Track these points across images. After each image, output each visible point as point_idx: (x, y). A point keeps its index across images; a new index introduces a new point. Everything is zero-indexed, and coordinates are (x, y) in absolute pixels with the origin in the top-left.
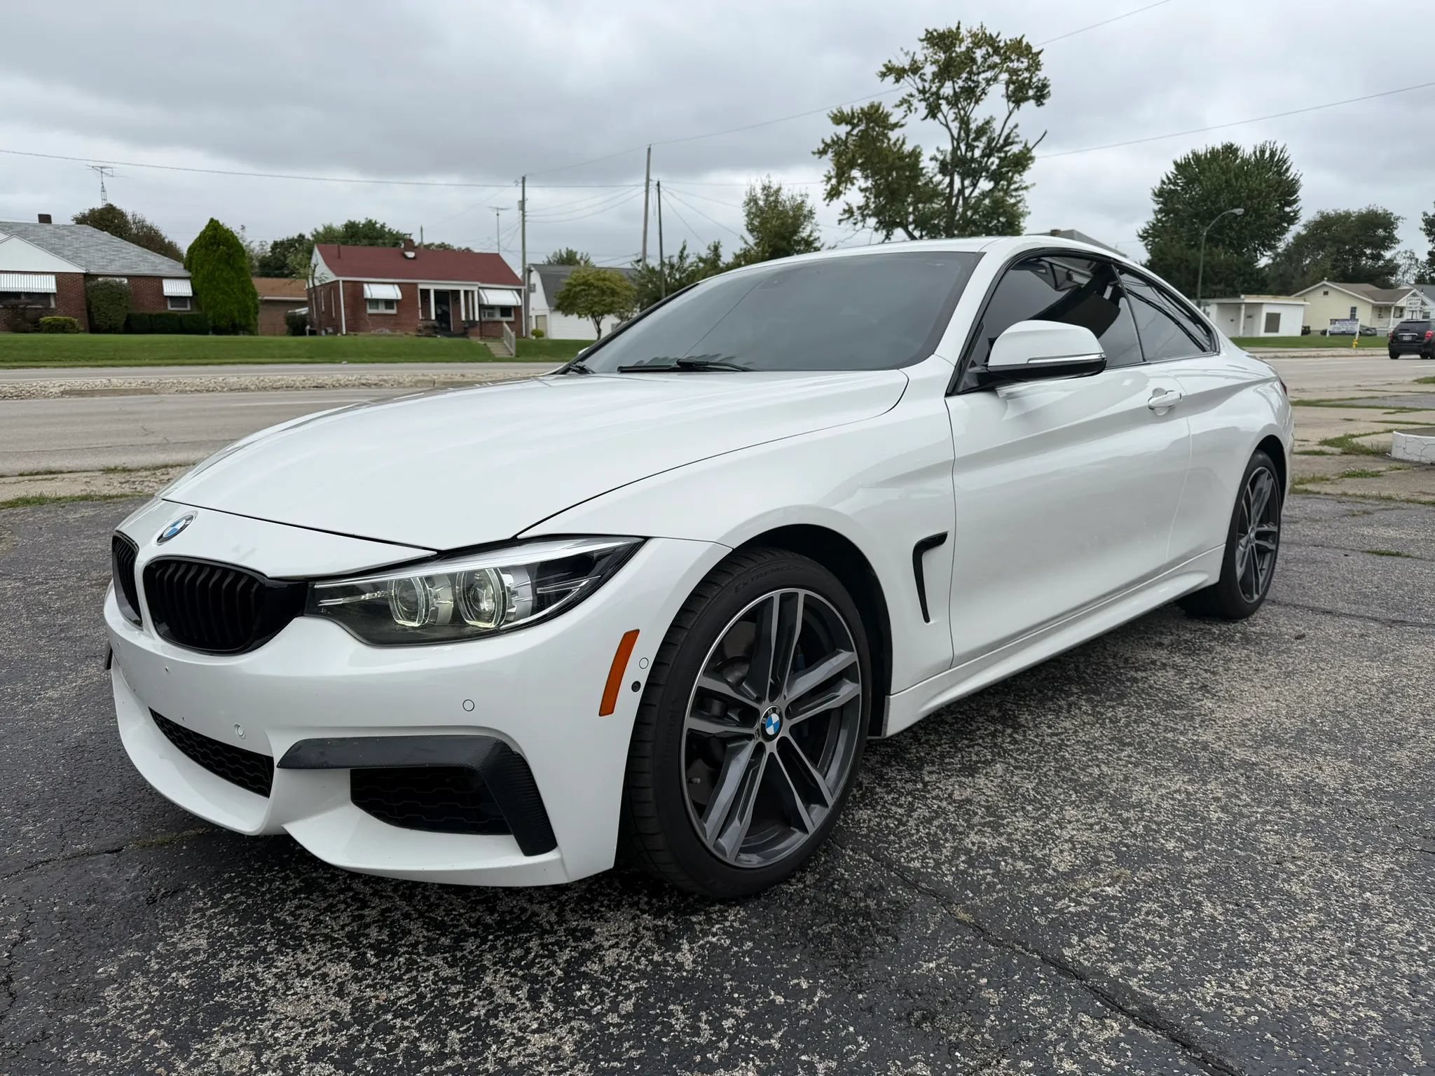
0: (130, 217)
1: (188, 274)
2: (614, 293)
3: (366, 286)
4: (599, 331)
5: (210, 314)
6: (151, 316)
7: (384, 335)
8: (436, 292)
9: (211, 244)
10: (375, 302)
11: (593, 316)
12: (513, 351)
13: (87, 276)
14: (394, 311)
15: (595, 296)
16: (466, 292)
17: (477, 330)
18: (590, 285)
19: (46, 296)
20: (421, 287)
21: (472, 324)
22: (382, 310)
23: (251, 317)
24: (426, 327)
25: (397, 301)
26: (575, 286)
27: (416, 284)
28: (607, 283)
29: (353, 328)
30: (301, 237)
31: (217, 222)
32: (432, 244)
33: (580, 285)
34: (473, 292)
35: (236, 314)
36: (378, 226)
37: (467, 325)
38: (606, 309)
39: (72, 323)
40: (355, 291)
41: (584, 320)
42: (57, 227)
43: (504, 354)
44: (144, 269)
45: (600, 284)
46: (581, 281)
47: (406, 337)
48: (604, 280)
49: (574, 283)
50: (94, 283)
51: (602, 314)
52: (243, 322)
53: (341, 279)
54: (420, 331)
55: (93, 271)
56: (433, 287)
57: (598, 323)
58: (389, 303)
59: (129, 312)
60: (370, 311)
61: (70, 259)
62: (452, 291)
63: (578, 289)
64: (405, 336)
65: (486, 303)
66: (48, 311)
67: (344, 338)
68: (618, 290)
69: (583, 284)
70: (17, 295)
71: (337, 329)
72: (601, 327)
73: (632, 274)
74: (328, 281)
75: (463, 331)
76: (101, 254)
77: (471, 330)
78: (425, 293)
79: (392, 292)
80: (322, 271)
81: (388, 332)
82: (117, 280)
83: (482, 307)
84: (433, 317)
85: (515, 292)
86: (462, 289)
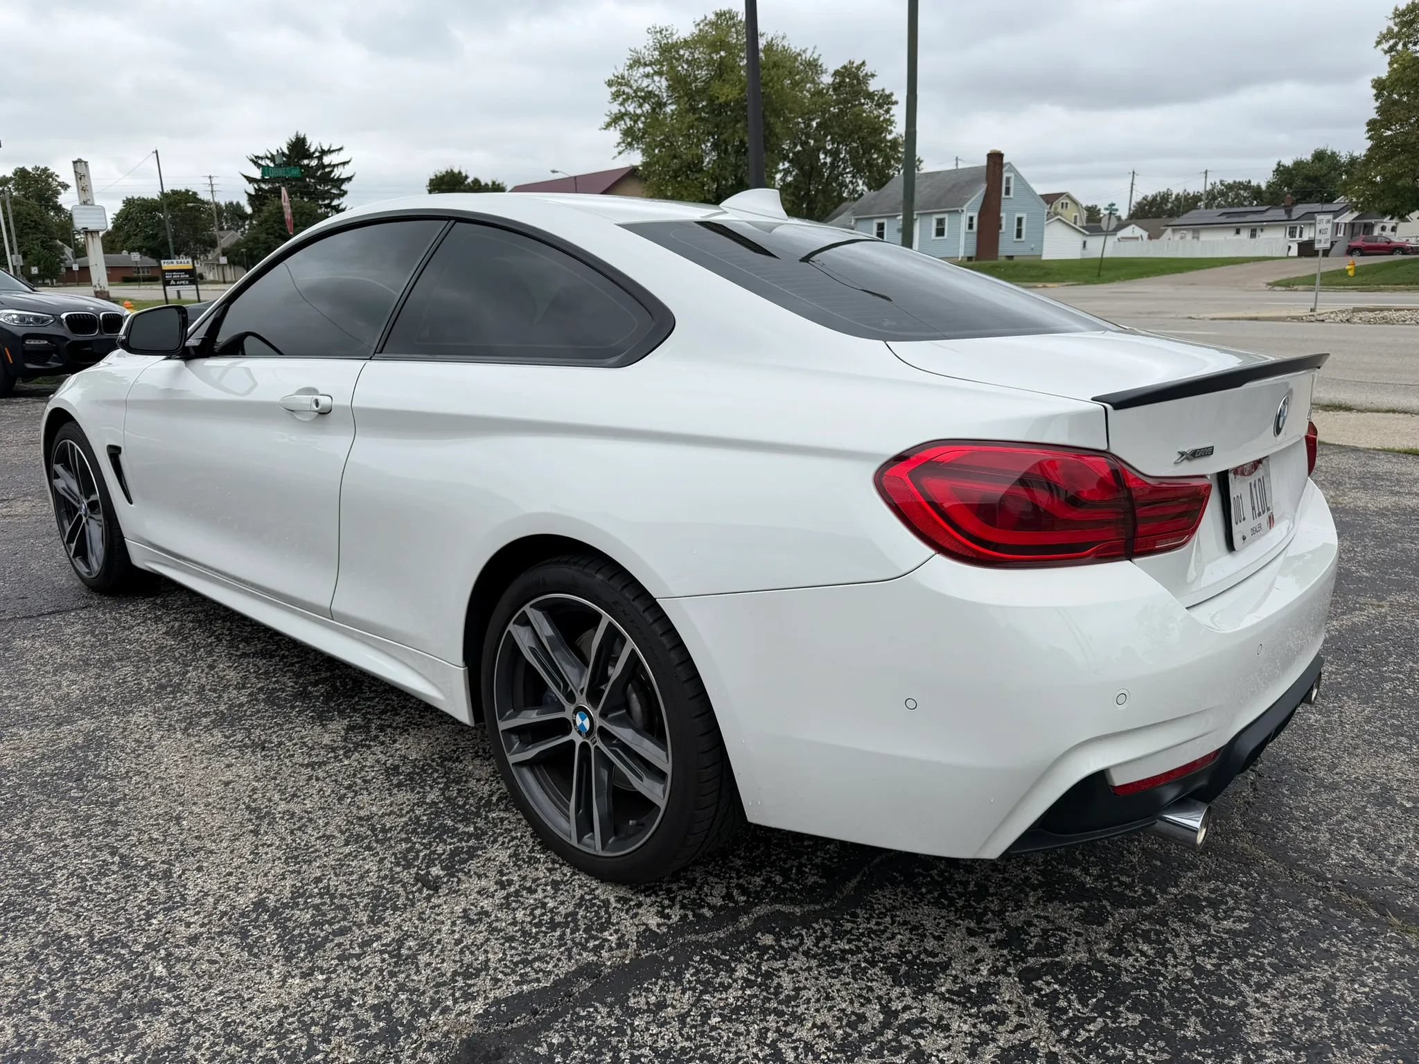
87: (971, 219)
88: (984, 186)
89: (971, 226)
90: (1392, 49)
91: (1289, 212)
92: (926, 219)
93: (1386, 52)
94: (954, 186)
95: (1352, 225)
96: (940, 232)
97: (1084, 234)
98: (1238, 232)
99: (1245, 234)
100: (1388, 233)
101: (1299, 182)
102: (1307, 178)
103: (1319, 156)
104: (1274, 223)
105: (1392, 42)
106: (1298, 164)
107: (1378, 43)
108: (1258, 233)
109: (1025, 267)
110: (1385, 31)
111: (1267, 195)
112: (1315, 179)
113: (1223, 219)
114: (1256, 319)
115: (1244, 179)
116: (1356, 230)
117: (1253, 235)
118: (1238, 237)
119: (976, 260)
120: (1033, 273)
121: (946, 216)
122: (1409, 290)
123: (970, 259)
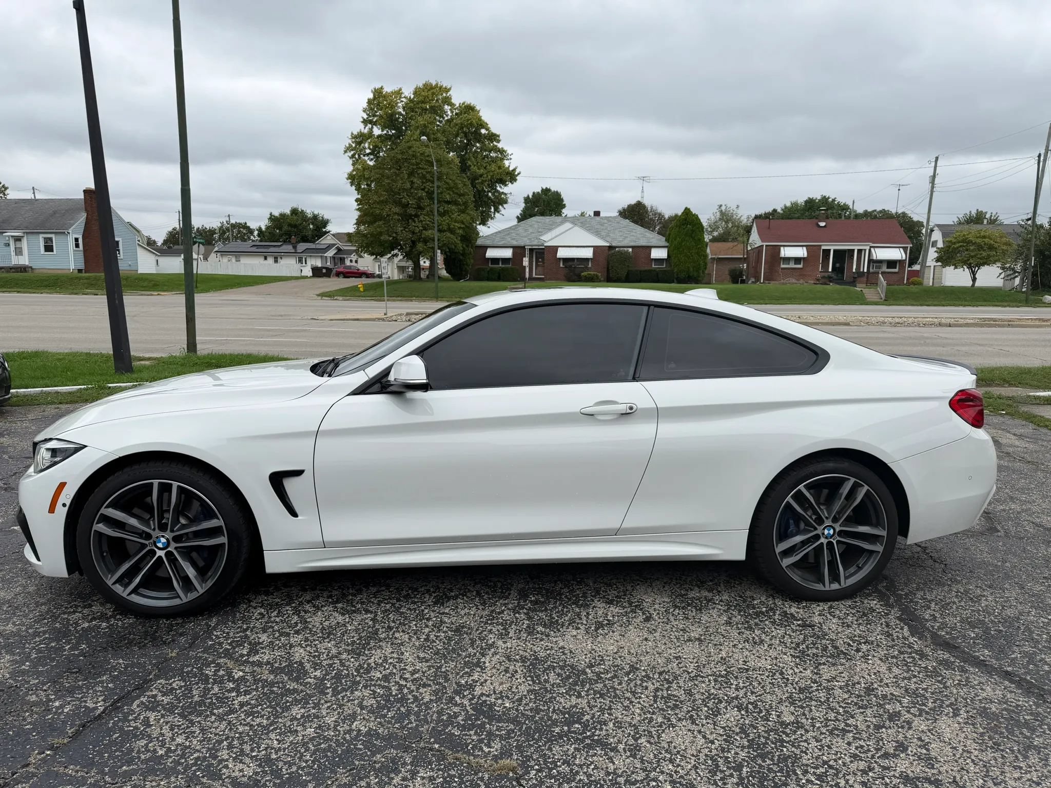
0: (649, 209)
1: (667, 244)
2: (991, 248)
3: (782, 248)
4: (974, 280)
5: (676, 270)
6: (641, 271)
7: (792, 284)
8: (835, 251)
9: (683, 225)
10: (787, 260)
11: (970, 267)
12: (883, 296)
13: (611, 248)
14: (800, 266)
15: (972, 251)
16: (860, 251)
17: (865, 279)
18: (970, 242)
19: (587, 260)
20: (823, 248)
21: (860, 274)
22: (792, 265)
23: (701, 271)
24: (823, 277)
25: (804, 258)
26: (955, 243)
27: (820, 246)
28: (986, 240)
29: (768, 278)
30: (775, 211)
31: (689, 209)
32: (875, 211)
33: (959, 242)
34: (865, 250)
35: (691, 269)
36: (830, 200)
37: (856, 276)
38: (982, 261)
39: (597, 276)
40: (774, 252)
41: (960, 270)
42: (602, 218)
43: (875, 298)
44: (643, 242)
45: (979, 241)
46: (961, 239)
47: (807, 285)
48: (984, 237)
49: (954, 240)
50: (613, 252)
51: (979, 265)
52: (695, 274)
53: (765, 244)
54: (818, 280)
55: (614, 244)
56: (833, 247)
57: (974, 274)
58: (797, 260)
59: (630, 269)
60: (783, 266)
61: (603, 238)
62: (849, 250)
63: (958, 245)
64: (805, 284)
65: (875, 258)
66: (587, 269)
67: (762, 286)
68: (996, 245)
69: (963, 241)
70: (572, 260)
71: (758, 279)
72: (977, 276)
73: (1019, 230)
74: (756, 246)
75: (852, 280)
76: (621, 234)
77: (859, 279)
78: (827, 252)
79: (801, 252)
80: (755, 239)
81: (794, 281)
82: (626, 249)
83: (871, 261)
84: (830, 270)
85: (901, 250)
86: (856, 248)
87: (77, 240)
88: (84, 215)
89: (77, 246)
90: (353, 156)
91: (295, 247)
92: (32, 237)
93: (350, 158)
94: (55, 213)
95: (334, 258)
96: (49, 248)
97: (156, 255)
98: (266, 258)
99: (270, 260)
100: (354, 264)
101: (285, 228)
102: (290, 225)
103: (294, 211)
104: (288, 255)
105: (352, 152)
106: (283, 216)
107: (345, 152)
108: (279, 260)
109: (136, 279)
110: (348, 145)
111: (267, 234)
112: (295, 226)
113: (254, 249)
114: (358, 320)
115: (242, 221)
116: (336, 261)
117: (276, 261)
118: (266, 262)
119: (85, 272)
120: (145, 284)
121: (53, 236)
122: (401, 300)
123: (80, 271)
